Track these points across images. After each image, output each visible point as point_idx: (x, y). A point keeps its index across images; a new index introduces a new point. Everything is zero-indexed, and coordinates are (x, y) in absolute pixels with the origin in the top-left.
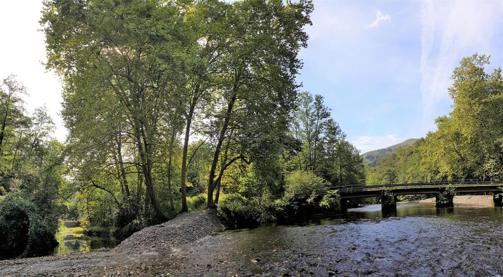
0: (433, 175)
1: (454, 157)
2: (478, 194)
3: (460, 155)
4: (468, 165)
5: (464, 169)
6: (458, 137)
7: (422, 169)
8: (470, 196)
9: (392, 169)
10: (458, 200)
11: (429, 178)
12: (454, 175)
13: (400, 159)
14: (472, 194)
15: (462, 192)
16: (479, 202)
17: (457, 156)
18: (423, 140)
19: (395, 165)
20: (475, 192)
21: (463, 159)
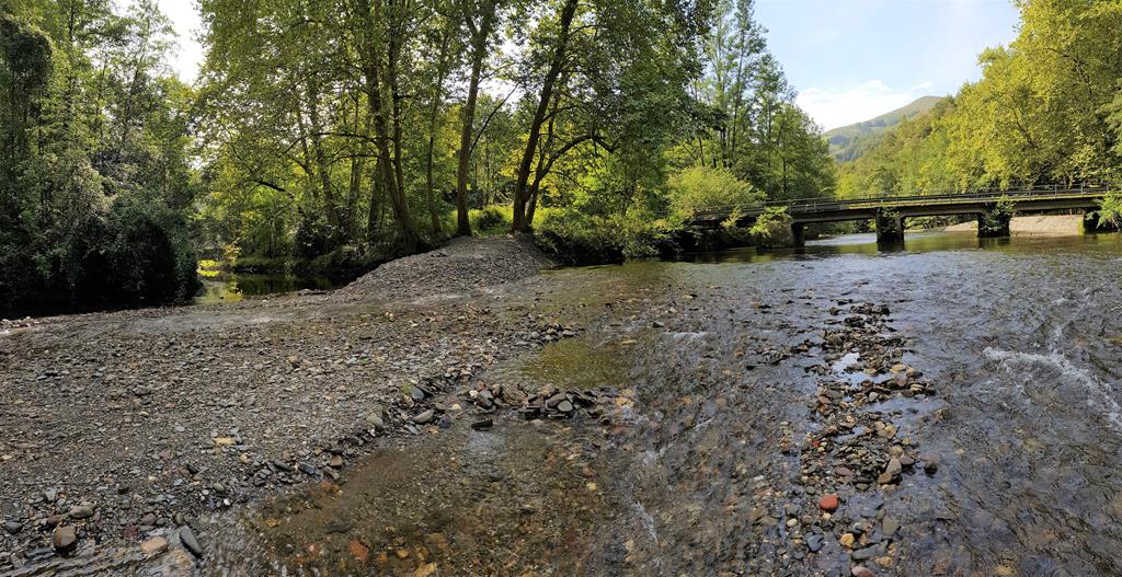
0: (971, 178)
1: (1015, 141)
2: (1057, 212)
3: (1028, 136)
4: (1042, 157)
5: (1033, 165)
6: (1026, 96)
7: (950, 165)
8: (1041, 217)
9: (889, 166)
10: (1019, 225)
11: (964, 184)
12: (1012, 177)
13: (903, 144)
14: (1046, 212)
15: (1027, 209)
16: (1058, 228)
17: (1022, 139)
18: (951, 100)
19: (894, 157)
20: (1051, 210)
21: (1032, 145)
